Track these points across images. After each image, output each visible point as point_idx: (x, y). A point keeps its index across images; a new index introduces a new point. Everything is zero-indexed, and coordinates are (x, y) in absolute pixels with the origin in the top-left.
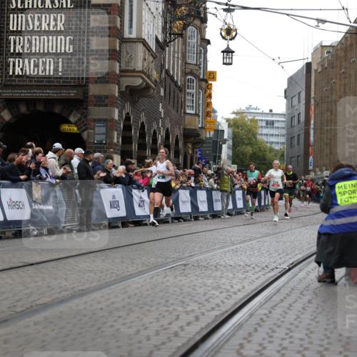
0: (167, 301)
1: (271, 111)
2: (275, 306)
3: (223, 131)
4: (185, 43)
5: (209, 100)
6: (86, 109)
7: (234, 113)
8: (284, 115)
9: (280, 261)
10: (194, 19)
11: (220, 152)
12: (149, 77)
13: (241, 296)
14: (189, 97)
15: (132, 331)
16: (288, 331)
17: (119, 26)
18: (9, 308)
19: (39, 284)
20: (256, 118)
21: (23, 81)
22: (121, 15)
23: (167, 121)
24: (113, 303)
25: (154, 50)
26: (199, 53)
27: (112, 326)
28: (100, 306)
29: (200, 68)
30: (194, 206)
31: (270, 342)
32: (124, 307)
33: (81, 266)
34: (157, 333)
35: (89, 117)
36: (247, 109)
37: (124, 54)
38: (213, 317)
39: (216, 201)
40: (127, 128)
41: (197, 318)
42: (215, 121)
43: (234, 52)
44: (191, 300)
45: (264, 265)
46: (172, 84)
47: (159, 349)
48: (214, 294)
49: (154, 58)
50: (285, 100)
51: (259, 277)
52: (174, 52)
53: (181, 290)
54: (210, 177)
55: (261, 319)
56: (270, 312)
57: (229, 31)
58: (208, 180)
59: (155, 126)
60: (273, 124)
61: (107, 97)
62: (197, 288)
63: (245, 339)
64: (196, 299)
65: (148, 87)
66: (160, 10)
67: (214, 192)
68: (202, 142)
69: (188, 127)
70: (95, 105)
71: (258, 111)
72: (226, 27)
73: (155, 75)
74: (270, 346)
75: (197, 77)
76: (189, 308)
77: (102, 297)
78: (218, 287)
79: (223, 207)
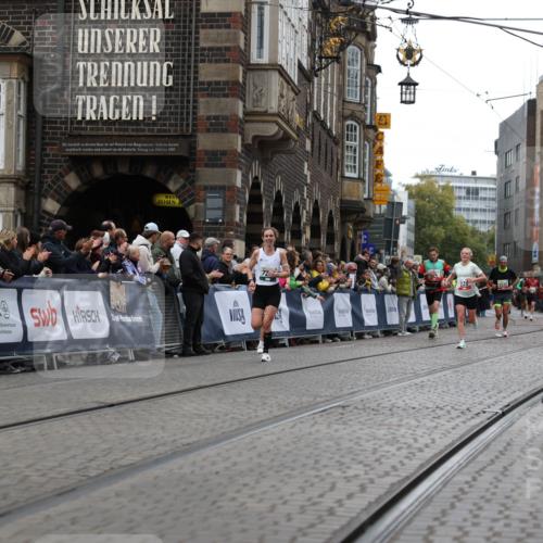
0: (317, 462)
1: (474, 173)
2: (482, 469)
3: (401, 204)
4: (342, 71)
5: (379, 158)
6: (194, 171)
7: (417, 176)
8: (495, 179)
9: (491, 401)
10: (357, 35)
11: (397, 236)
12: (288, 122)
13: (429, 454)
14: (348, 153)
15: (264, 506)
16: (503, 509)
17: (242, 46)
18: (78, 470)
19: (123, 435)
20: (451, 184)
21: (98, 129)
22: (247, 30)
23: (316, 189)
24: (235, 464)
25: (296, 83)
26: (364, 86)
27: (234, 499)
28: (215, 469)
29: (366, 108)
30: (357, 317)
31: (475, 524)
32: (251, 470)
33: (186, 408)
34: (303, 510)
35: (198, 184)
36: (439, 170)
37: (250, 88)
38: (387, 487)
39: (391, 309)
40: (256, 199)
41: (363, 488)
42: (388, 189)
43: (417, 84)
44: (353, 459)
45: (464, 407)
46: (324, 136)
47: (305, 535)
48: (388, 452)
49: (296, 94)
51: (457, 425)
52: (326, 84)
53: (338, 445)
54: (381, 273)
55: (461, 490)
56: (474, 479)
57: (410, 52)
58: (379, 278)
59: (297, 198)
60: (477, 194)
61: (224, 153)
62: (362, 442)
63: (436, 519)
64: (361, 458)
65: (286, 138)
66: (305, 21)
67: (387, 297)
68: (369, 220)
69: (348, 198)
70: (206, 166)
71: (453, 174)
72: (405, 46)
73: (297, 119)
74: (474, 531)
75: (361, 122)
76: (351, 473)
77: (218, 454)
78: (394, 441)
79: (400, 318)
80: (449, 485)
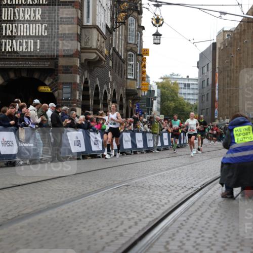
0: (115, 211)
1: (188, 77)
2: (191, 215)
3: (154, 91)
4: (126, 29)
5: (144, 69)
6: (57, 75)
7: (161, 78)
8: (197, 80)
9: (194, 183)
10: (133, 12)
11: (152, 106)
12: (101, 52)
13: (167, 207)
14: (129, 67)
15: (90, 232)
16: (201, 232)
17: (80, 17)
18: (3, 216)
19: (23, 199)
20: (177, 82)
21: (12, 56)
22: (82, 9)
23: (114, 84)
24: (77, 213)
25: (105, 34)
26: (137, 36)
27: (76, 229)
28: (67, 215)
29: (137, 46)
30: (134, 144)
31: (188, 240)
32: (84, 216)
33: (54, 187)
34: (108, 234)
35: (59, 81)
36: (171, 75)
37: (83, 36)
38: (148, 223)
39: (149, 140)
40: (86, 89)
41: (136, 223)
42: (148, 84)
43: (161, 35)
45: (183, 186)
46: (118, 58)
47: (109, 246)
48: (148, 206)
49: (105, 39)
50: (198, 69)
51: (180, 194)
52: (119, 35)
53: (124, 203)
54: (145, 123)
55: (182, 224)
56: (188, 219)
57: (158, 20)
59: (106, 88)
60: (189, 86)
61: (71, 67)
62: (136, 202)
63: (170, 238)
64: (135, 210)
65: (100, 60)
66: (109, 5)
67: (147, 134)
68: (139, 99)
69: (129, 88)
70: (63, 73)
71: (178, 77)
72: (156, 17)
73: (105, 51)
74: (187, 243)
75: (135, 53)
76: (130, 216)
77: (69, 208)
78: (151, 201)
79: (154, 144)
80: (176, 222)
